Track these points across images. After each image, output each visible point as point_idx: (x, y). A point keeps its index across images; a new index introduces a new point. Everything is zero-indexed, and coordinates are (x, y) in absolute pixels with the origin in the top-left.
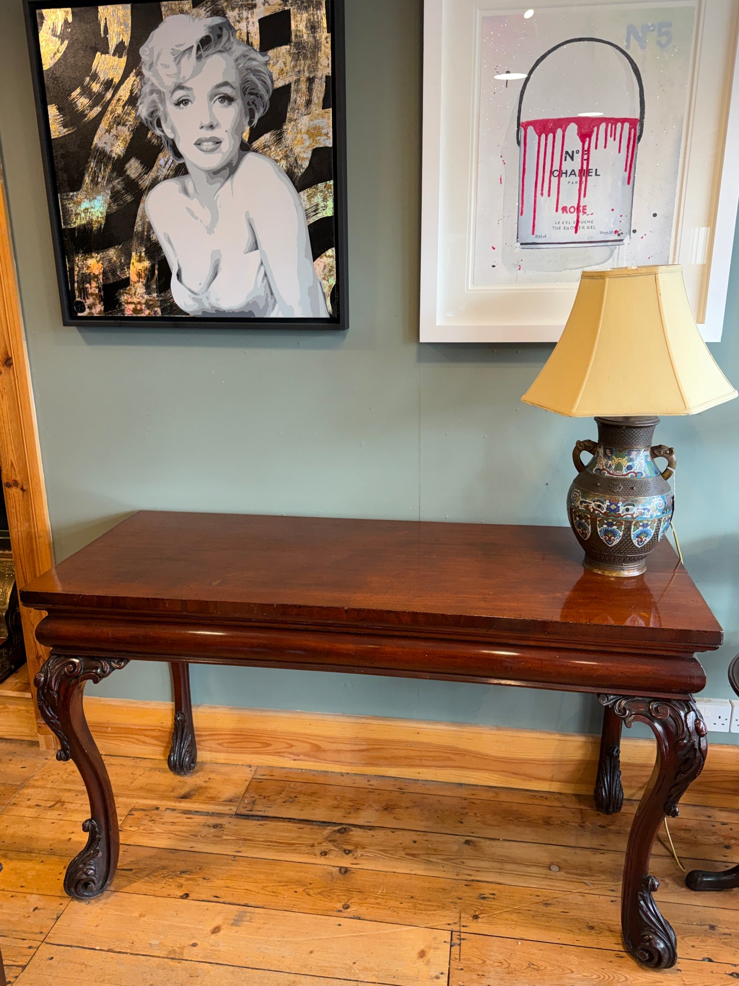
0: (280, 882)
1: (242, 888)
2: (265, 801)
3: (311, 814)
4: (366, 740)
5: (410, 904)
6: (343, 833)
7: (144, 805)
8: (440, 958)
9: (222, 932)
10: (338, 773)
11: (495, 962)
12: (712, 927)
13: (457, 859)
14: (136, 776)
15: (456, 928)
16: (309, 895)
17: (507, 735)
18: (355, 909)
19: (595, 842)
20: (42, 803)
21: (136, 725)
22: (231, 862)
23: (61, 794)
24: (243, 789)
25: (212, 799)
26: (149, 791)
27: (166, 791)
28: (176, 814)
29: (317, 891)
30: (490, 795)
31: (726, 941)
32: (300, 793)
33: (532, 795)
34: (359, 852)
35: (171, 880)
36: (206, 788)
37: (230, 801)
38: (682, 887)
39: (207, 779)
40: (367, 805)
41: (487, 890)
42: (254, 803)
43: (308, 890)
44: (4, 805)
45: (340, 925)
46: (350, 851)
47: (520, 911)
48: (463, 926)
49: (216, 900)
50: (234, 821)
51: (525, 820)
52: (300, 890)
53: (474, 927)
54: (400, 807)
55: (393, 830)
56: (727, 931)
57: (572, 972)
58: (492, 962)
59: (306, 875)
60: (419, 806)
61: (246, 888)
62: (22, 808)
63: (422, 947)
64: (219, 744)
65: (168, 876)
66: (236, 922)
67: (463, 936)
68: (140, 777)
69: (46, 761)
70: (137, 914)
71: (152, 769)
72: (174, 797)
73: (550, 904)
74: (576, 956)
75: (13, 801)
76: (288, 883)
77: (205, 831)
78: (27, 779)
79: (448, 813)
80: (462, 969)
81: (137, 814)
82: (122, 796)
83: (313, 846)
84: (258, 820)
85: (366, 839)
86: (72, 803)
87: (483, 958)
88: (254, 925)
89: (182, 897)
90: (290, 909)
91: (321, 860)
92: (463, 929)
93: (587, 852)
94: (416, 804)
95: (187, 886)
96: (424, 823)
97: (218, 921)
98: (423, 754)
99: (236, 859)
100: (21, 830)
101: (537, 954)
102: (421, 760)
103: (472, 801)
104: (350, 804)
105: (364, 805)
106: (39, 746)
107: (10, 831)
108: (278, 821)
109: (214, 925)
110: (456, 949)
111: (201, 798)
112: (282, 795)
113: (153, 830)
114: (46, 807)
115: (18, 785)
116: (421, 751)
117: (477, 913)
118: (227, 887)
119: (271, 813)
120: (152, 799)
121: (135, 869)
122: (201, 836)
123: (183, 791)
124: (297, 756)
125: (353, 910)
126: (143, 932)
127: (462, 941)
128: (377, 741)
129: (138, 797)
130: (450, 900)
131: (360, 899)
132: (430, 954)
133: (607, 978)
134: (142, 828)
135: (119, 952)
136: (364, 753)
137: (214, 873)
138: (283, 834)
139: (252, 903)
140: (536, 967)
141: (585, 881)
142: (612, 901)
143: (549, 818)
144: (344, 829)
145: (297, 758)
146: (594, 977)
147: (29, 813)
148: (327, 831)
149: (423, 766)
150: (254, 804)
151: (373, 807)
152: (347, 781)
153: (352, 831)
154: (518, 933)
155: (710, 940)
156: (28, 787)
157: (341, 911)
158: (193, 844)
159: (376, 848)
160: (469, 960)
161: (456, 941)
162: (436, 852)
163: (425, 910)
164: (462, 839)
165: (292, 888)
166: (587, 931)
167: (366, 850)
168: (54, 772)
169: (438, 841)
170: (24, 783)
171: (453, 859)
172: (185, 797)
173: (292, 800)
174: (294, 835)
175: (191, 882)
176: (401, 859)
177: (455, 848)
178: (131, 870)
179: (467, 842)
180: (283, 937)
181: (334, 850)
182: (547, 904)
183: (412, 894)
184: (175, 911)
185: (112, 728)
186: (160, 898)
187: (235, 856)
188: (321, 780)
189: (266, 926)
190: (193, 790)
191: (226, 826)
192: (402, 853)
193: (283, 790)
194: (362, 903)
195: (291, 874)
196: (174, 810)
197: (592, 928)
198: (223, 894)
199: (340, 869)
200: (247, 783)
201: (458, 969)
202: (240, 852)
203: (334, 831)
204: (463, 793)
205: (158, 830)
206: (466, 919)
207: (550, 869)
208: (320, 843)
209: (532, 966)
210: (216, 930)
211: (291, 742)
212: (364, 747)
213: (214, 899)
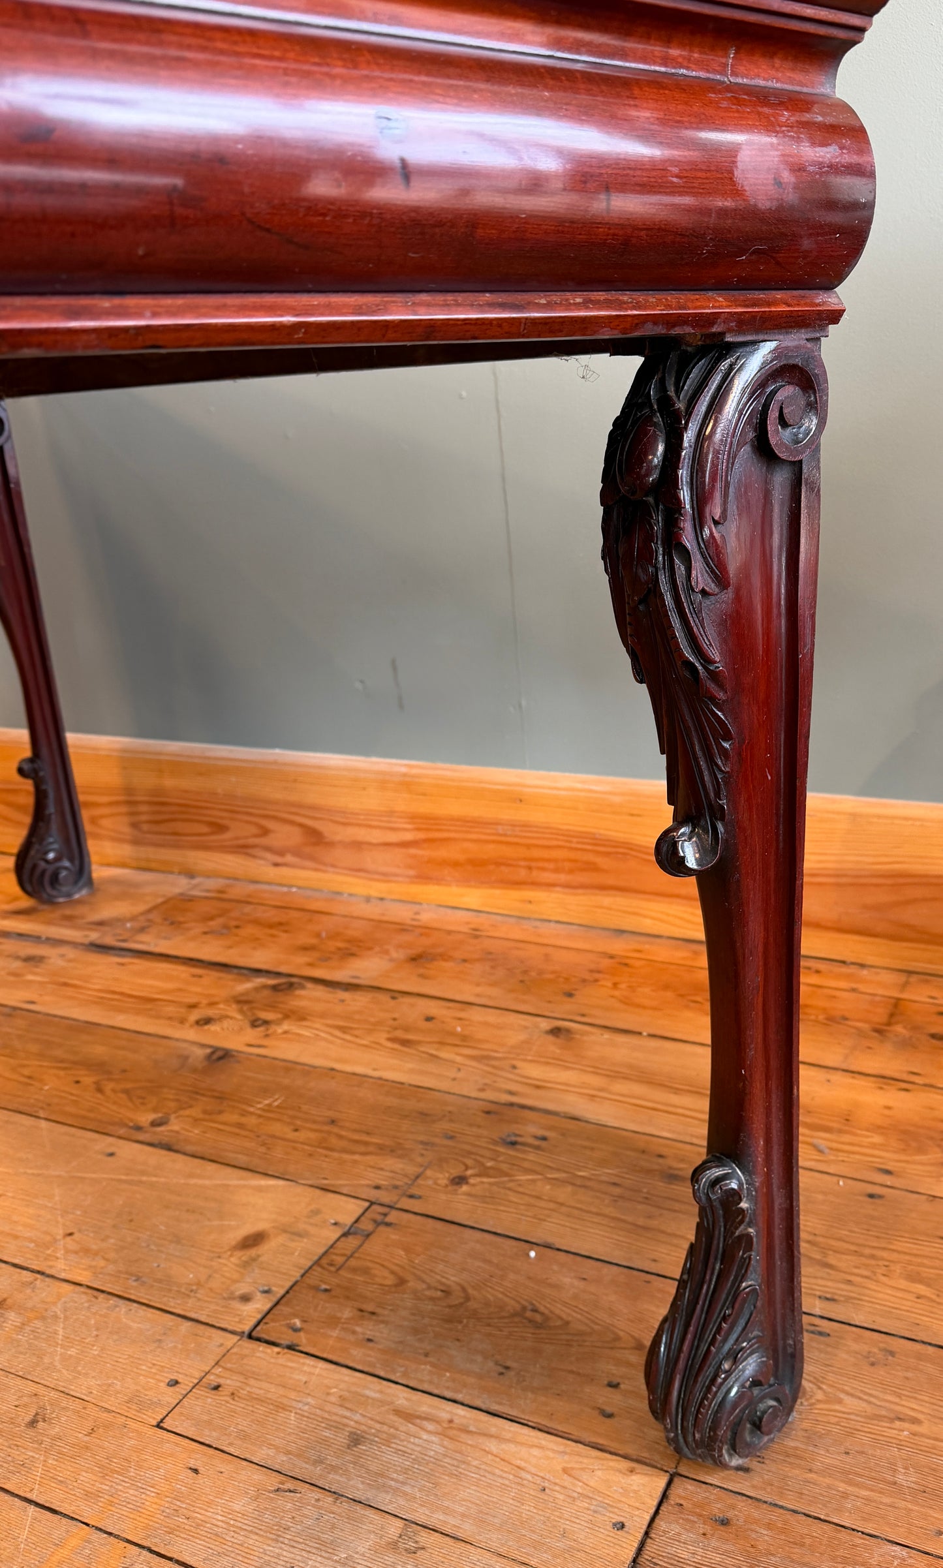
0: (61, 1062)
3: (244, 956)
5: (315, 1135)
8: (291, 1257)
10: (361, 895)
11: (430, 1287)
13: (506, 1059)
15: (390, 1197)
18: (175, 1129)
24: (144, 908)
32: (253, 921)
34: (284, 1027)
37: (103, 924)
42: (142, 929)
45: (112, 1154)
46: (264, 1023)
47: (589, 1183)
48: (411, 1197)
50: (76, 954)
52: (90, 1079)
53: (436, 1200)
55: (396, 995)
58: (422, 1287)
59: (130, 1055)
60: (494, 960)
63: (264, 1227)
67: (394, 1216)
76: (76, 1064)
79: (552, 977)
80: (327, 1291)
83: (193, 1006)
84: (123, 956)
85: (323, 1004)
87: (407, 1271)
90: (34, 1110)
91: (190, 1033)
92: (404, 1203)
94: (487, 957)
96: (483, 989)
98: (536, 853)
101: (566, 1287)
102: (530, 868)
104: (342, 945)
105: (371, 949)
108: (164, 960)
110: (347, 1244)
112: (211, 923)
116: (528, 846)
117: (469, 1173)
119: (161, 945)
124: (278, 855)
125: (170, 1129)
127: (380, 1227)
130: (423, 1138)
131: (204, 1111)
132: (273, 1244)
136: (413, 851)
138: (151, 982)
140: (538, 1318)
144: (289, 985)
145: (279, 859)
148: (251, 984)
149: (535, 884)
150: (140, 932)
154: (548, 1230)
157: (140, 1129)
159: (329, 1022)
160: (366, 1271)
161: (365, 1224)
162: (464, 1041)
163: (343, 1150)
164: (545, 1025)
167: (304, 1023)
169: (486, 1023)
171: (495, 1058)
173: (224, 931)
174: (172, 986)
177: (518, 1039)
179: (556, 1032)
181: (231, 1018)
183: (336, 1116)
191: (51, 960)
192: (384, 1038)
193: (222, 915)
194: (202, 1119)
199: (214, 1052)
200: (160, 900)
201: (315, 1288)
203: (265, 986)
204: (615, 946)
206: (432, 1181)
208: (212, 1004)
209: (530, 1313)
211: (264, 822)
212: (409, 836)
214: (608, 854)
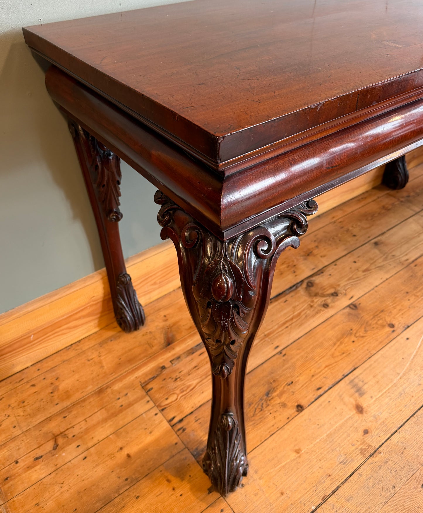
0: (335, 344)
1: (322, 368)
6: (312, 286)
7: (146, 374)
9: (364, 407)
14: (96, 360)
16: (362, 336)
20: (39, 453)
21: (63, 316)
22: (283, 358)
23: (45, 429)
26: (130, 361)
27: (146, 350)
28: (185, 361)
30: (340, 213)
34: (341, 290)
35: (270, 408)
36: (174, 324)
39: (164, 318)
40: (295, 260)
43: (357, 335)
45: (408, 339)
46: (336, 293)
49: (322, 390)
51: (377, 215)
52: (353, 338)
54: (314, 249)
55: (334, 263)
59: (340, 327)
60: (320, 241)
61: (324, 366)
64: (152, 285)
65: (261, 406)
66: (360, 392)
68: (102, 358)
71: (101, 344)
72: (161, 349)
76: (339, 340)
79: (340, 235)
81: (154, 386)
82: (113, 384)
83: (311, 306)
85: (330, 279)
86: (73, 427)
88: (371, 383)
89: (299, 411)
90: (369, 355)
91: (331, 311)
96: (340, 249)
97: (350, 403)
99: (284, 352)
109: (352, 407)
111: (183, 334)
113: (190, 386)
114: (50, 452)
118: (313, 376)
120: (145, 364)
123: (160, 339)
125: (397, 324)
126: (320, 460)
129: (130, 373)
131: (389, 315)
135: (334, 492)
137: (289, 375)
139: (346, 372)
143: (383, 207)
144: (310, 283)
147: (39, 473)
148: (302, 291)
153: (315, 280)
157: (394, 331)
159: (344, 280)
162: (373, 260)
164: (371, 244)
165: (348, 341)
167: (342, 285)
169: (363, 254)
171: (386, 257)
172: (169, 343)
175: (285, 396)
176: (365, 277)
179: (376, 244)
180: (399, 374)
181: (327, 300)
183: (404, 291)
185: (34, 334)
186: (287, 427)
189: (379, 377)
190: (166, 333)
192: (361, 273)
195: (332, 334)
196: (178, 358)
199: (350, 307)
202: (277, 347)
203: (306, 288)
205: (194, 382)
208: (313, 302)
210: (359, 409)
213: (321, 392)
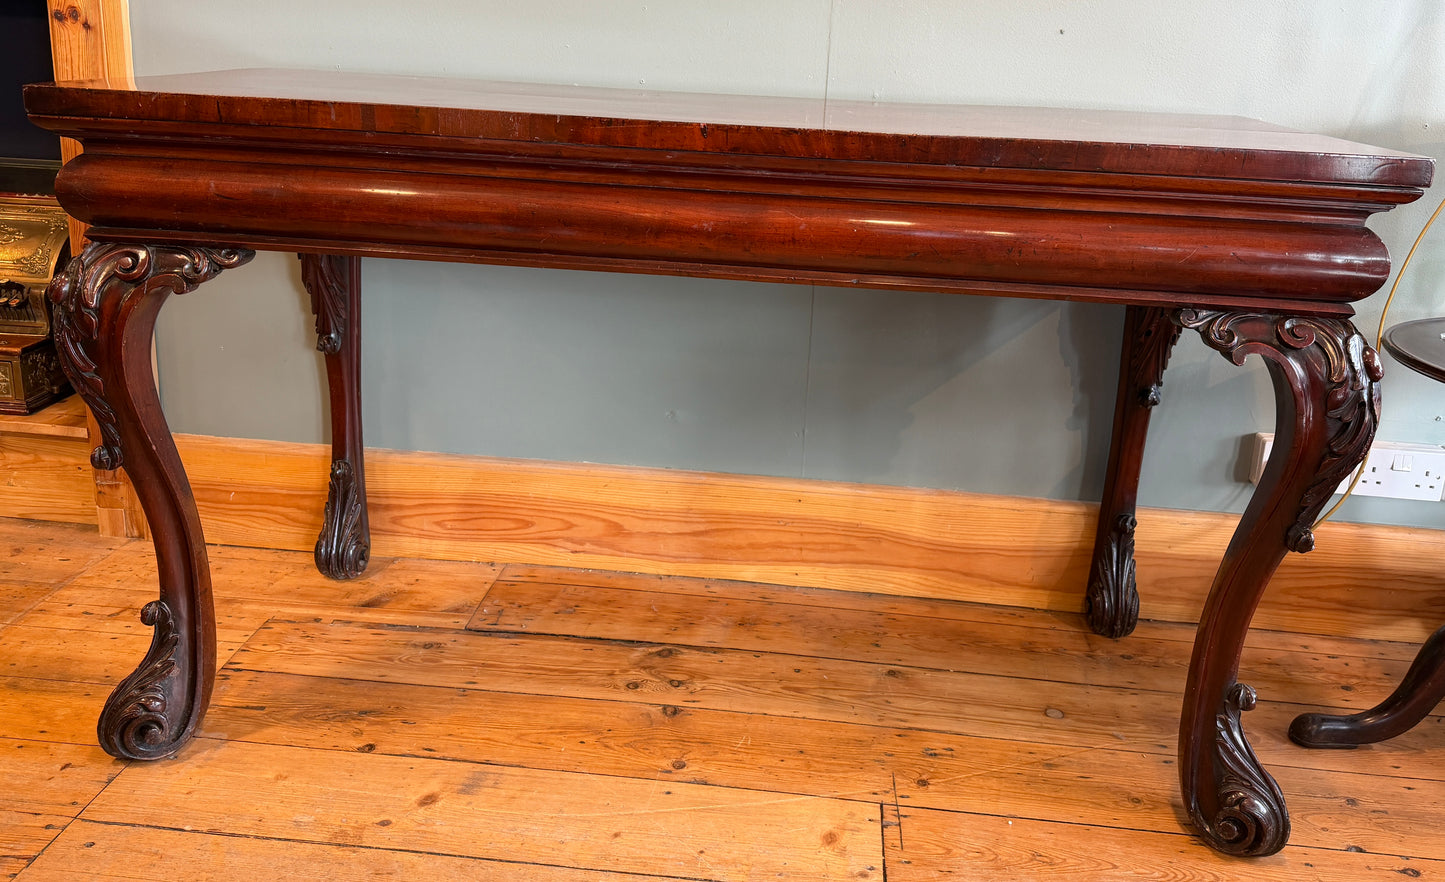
0: (552, 728)
1: (479, 736)
2: (519, 611)
3: (608, 630)
4: (705, 513)
5: (797, 763)
6: (664, 657)
7: (291, 615)
8: (865, 847)
9: (439, 804)
10: (651, 575)
11: (968, 852)
12: (1352, 802)
13: (878, 696)
14: (278, 575)
15: (888, 799)
16: (607, 746)
17: (957, 502)
18: (697, 769)
19: (1119, 679)
20: (96, 610)
22: (456, 697)
23: (133, 597)
24: (480, 595)
25: (423, 608)
26: (303, 595)
27: (335, 596)
28: (350, 628)
29: (620, 743)
30: (923, 609)
31: (1379, 821)
32: (586, 600)
33: (995, 612)
34: (698, 685)
35: (340, 725)
36: (411, 593)
37: (457, 610)
38: (1285, 743)
39: (413, 582)
40: (706, 618)
41: (938, 744)
42: (500, 613)
43: (605, 740)
44: (20, 611)
45: (669, 793)
46: (680, 683)
47: (1003, 775)
48: (902, 797)
49: (430, 753)
50: (463, 639)
51: (990, 645)
52: (591, 740)
53: (920, 797)
54: (766, 622)
55: (757, 654)
56: (1378, 807)
57: (1115, 867)
58: (963, 852)
59: (601, 717)
60: (799, 621)
61: (487, 736)
62: (57, 617)
63: (829, 828)
65: (334, 718)
66: (468, 788)
67: (903, 811)
68: (286, 577)
69: (110, 552)
70: (270, 775)
72: (351, 605)
73: (1056, 766)
74: (1118, 843)
75: (42, 605)
76: (566, 729)
77: (407, 652)
78: (72, 576)
79: (852, 632)
80: (909, 862)
81: (277, 628)
82: (248, 603)
83: (611, 674)
84: (508, 637)
85: (709, 665)
87: (947, 846)
88: (503, 793)
89: (361, 750)
90: (572, 768)
91: (631, 696)
92: (901, 801)
93: (1107, 692)
94: (792, 619)
95: (370, 732)
96: (812, 645)
97: (433, 787)
98: (807, 538)
99: (466, 693)
100: (51, 648)
101: (1044, 839)
102: (801, 549)
103: (896, 617)
104: (676, 616)
105: (701, 618)
106: (98, 531)
107: (29, 649)
108: (545, 639)
109: (426, 791)
110: (892, 833)
111: (400, 606)
112: (552, 604)
113: (308, 650)
114: (103, 615)
115: (51, 585)
116: (802, 534)
117: (924, 777)
118: (450, 735)
119: (532, 627)
121: (270, 707)
122: (400, 660)
123: (366, 598)
124: (578, 544)
125: (692, 770)
126: (282, 802)
127: (902, 819)
128: (726, 516)
129: (282, 604)
130: (872, 757)
131: (703, 754)
132: (845, 839)
133: (1180, 876)
134: (286, 647)
135: (233, 835)
136: (701, 538)
137: (425, 715)
138: (555, 657)
139: (498, 759)
140: (1046, 859)
141: (1115, 733)
142: (1166, 762)
143: (1030, 643)
144: (668, 652)
145: (578, 548)
146: (1156, 874)
147: (67, 624)
148: (638, 653)
149: (804, 561)
150: (500, 615)
151: (718, 622)
152: (667, 586)
153: (682, 653)
154: (1004, 807)
155: (1352, 821)
156: (70, 587)
157: (670, 772)
158: (384, 671)
159: (728, 679)
160: (920, 847)
161: (890, 818)
162: (837, 685)
163: (828, 771)
164: (882, 669)
165: (575, 737)
166: (1130, 805)
167: (711, 681)
168: (123, 567)
169: (840, 671)
170: (65, 581)
171: (869, 696)
172: (369, 605)
173: (572, 609)
174: (574, 659)
175: (379, 727)
176: (774, 695)
177: (871, 681)
178: (262, 708)
179: (891, 673)
180: (561, 811)
181: (652, 681)
182: (1049, 766)
183: (803, 748)
184: (347, 771)
185: (236, 492)
186: (317, 752)
187: (464, 690)
188: (622, 583)
189: (527, 795)
190: (386, 595)
191: (449, 645)
192: (778, 687)
193: (554, 597)
194: (708, 760)
195: (574, 716)
196: (350, 622)
197: (1137, 801)
198: (442, 746)
199: (664, 709)
200: (487, 587)
201: (900, 862)
202: (474, 683)
203: (650, 654)
204: (877, 606)
205: (317, 651)
206: (905, 786)
207: (1046, 714)
208: (625, 671)
209: (1038, 858)
210: (429, 800)
211: (567, 518)
212: (702, 528)
213: (427, 753)
214: (866, 538)
